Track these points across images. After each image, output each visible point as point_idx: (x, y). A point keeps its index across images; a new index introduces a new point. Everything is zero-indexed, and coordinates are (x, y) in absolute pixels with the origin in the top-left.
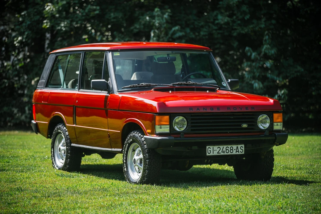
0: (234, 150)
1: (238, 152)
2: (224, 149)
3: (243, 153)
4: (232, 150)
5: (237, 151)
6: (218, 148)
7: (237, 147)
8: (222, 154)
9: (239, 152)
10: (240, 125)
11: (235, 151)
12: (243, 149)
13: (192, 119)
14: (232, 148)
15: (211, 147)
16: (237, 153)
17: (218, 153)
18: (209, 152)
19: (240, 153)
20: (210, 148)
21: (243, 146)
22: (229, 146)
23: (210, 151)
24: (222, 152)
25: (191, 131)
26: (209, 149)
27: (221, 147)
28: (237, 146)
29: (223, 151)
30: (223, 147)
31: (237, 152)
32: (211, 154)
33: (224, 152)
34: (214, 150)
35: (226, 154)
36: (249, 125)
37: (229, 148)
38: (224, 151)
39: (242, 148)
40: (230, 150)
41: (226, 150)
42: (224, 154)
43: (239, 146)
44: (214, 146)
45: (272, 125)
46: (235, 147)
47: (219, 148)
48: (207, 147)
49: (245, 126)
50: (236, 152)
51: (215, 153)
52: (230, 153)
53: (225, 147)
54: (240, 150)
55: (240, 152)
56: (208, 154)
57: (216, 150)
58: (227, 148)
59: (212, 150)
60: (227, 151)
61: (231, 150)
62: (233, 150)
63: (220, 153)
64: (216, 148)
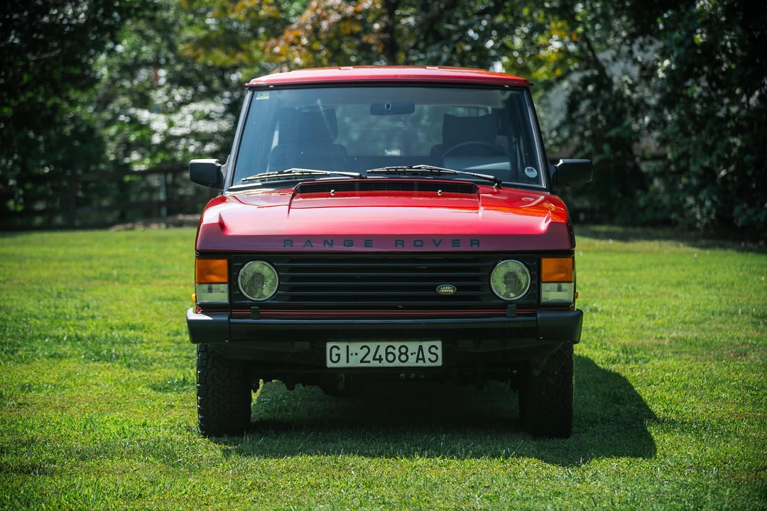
0: (412, 354)
1: (423, 359)
2: (382, 352)
3: (439, 363)
4: (406, 354)
5: (421, 357)
6: (361, 348)
7: (421, 348)
8: (376, 364)
9: (425, 362)
10: (434, 288)
11: (412, 359)
12: (439, 352)
14: (403, 350)
15: (342, 346)
16: (421, 363)
17: (362, 361)
18: (335, 358)
19: (428, 364)
20: (339, 349)
21: (439, 344)
22: (397, 345)
23: (338, 355)
24: (374, 359)
25: (288, 301)
26: (335, 351)
27: (373, 346)
28: (421, 344)
29: (377, 357)
30: (379, 346)
31: (421, 359)
32: (342, 363)
33: (380, 360)
34: (352, 354)
35: (385, 364)
36: (459, 288)
37: (394, 349)
38: (380, 356)
39: (433, 350)
40: (397, 354)
41: (387, 354)
42: (381, 365)
43: (426, 345)
44: (351, 341)
46: (413, 346)
47: (366, 350)
48: (329, 345)
49: (447, 289)
50: (418, 359)
51: (355, 362)
52: (397, 363)
53: (384, 345)
54: (427, 355)
55: (427, 360)
56: (330, 364)
57: (356, 354)
58: (390, 350)
59: (343, 353)
60: (391, 357)
61: (401, 354)
62: (409, 354)
63: (369, 362)
64: (355, 347)
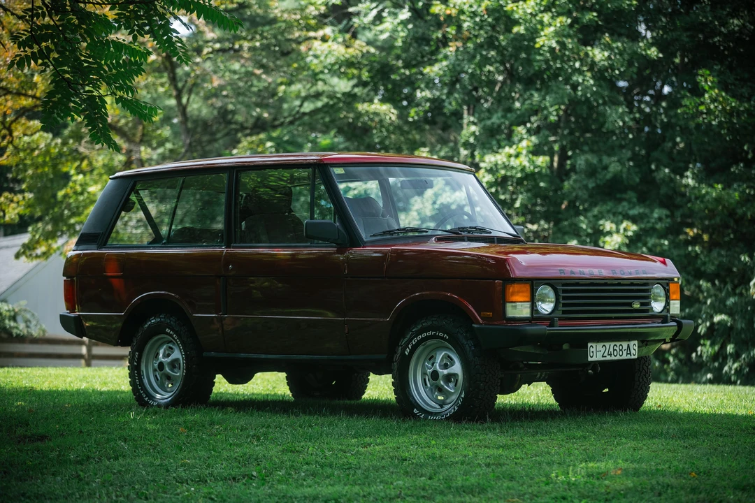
0: (625, 350)
1: (630, 354)
2: (611, 350)
3: (636, 357)
4: (621, 350)
5: (629, 352)
6: (602, 347)
7: (628, 346)
8: (608, 358)
10: (630, 304)
11: (625, 353)
12: (637, 349)
13: (564, 291)
14: (621, 348)
15: (594, 345)
16: (629, 357)
17: (603, 356)
18: (591, 355)
19: (633, 357)
20: (593, 347)
21: (636, 343)
22: (618, 344)
23: (593, 352)
24: (608, 355)
25: (563, 314)
26: (591, 349)
27: (607, 344)
28: (629, 343)
29: (610, 353)
30: (610, 345)
32: (594, 359)
33: (611, 355)
34: (598, 352)
35: (613, 358)
36: (642, 304)
37: (617, 347)
39: (634, 347)
40: (618, 350)
41: (614, 350)
42: (611, 359)
43: (632, 343)
44: (598, 342)
45: (667, 304)
46: (625, 344)
47: (604, 348)
48: (589, 345)
49: (636, 305)
50: (627, 354)
51: (600, 357)
52: (618, 357)
53: (613, 344)
54: (633, 351)
55: (632, 354)
56: (590, 359)
57: (600, 351)
58: (615, 348)
59: (594, 350)
60: (615, 353)
61: (620, 350)
62: (623, 350)
63: (606, 357)
64: (600, 346)
